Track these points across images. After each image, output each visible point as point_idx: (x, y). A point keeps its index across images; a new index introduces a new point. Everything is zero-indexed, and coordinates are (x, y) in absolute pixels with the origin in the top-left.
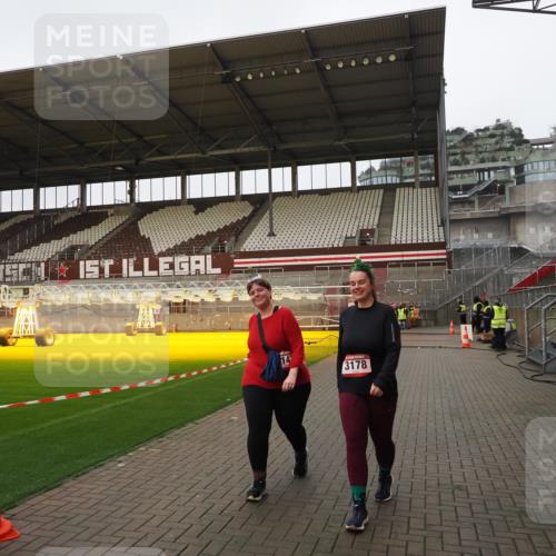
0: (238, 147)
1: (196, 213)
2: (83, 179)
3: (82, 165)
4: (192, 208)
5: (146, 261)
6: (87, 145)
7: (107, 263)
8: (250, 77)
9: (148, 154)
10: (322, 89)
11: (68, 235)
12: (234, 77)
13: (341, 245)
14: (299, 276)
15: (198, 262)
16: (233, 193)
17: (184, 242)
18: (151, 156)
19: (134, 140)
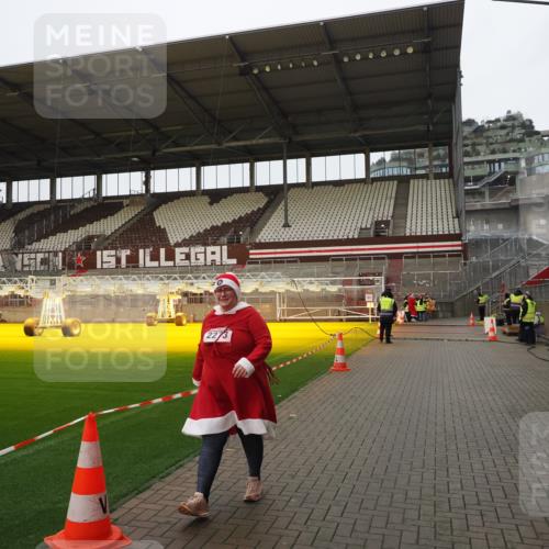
0: (254, 138)
1: (211, 204)
2: (99, 170)
3: (99, 156)
4: (206, 199)
5: (162, 251)
6: (105, 136)
7: (124, 254)
8: (268, 69)
9: (164, 146)
10: (339, 80)
11: (84, 225)
12: (252, 70)
13: (356, 237)
14: (315, 267)
15: (213, 253)
16: (247, 184)
17: (199, 233)
18: (167, 147)
19: (151, 131)
